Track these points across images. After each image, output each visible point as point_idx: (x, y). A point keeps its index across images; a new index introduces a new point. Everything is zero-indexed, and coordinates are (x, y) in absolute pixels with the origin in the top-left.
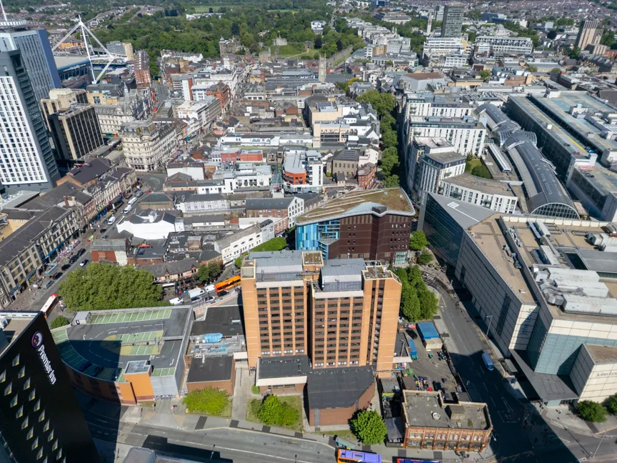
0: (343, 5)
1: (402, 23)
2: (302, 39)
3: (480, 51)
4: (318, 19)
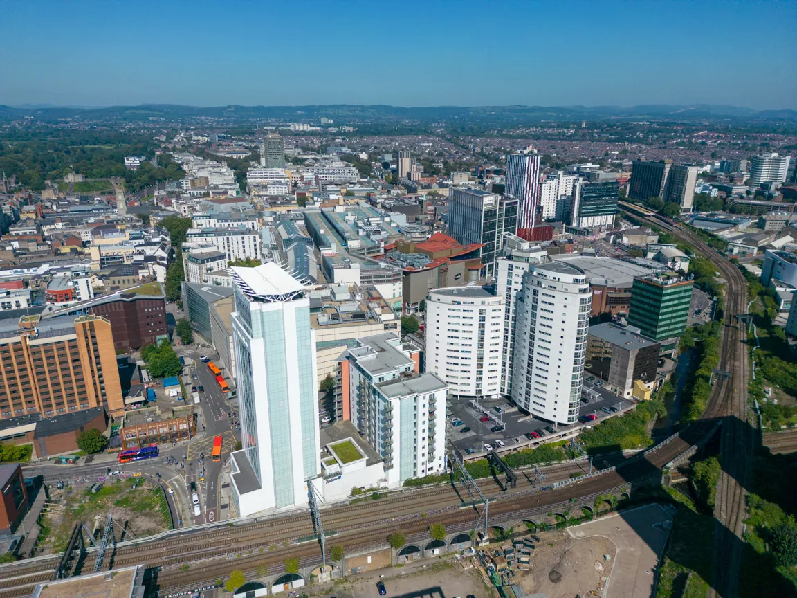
0: (176, 139)
1: (240, 157)
3: (306, 180)
4: (136, 155)
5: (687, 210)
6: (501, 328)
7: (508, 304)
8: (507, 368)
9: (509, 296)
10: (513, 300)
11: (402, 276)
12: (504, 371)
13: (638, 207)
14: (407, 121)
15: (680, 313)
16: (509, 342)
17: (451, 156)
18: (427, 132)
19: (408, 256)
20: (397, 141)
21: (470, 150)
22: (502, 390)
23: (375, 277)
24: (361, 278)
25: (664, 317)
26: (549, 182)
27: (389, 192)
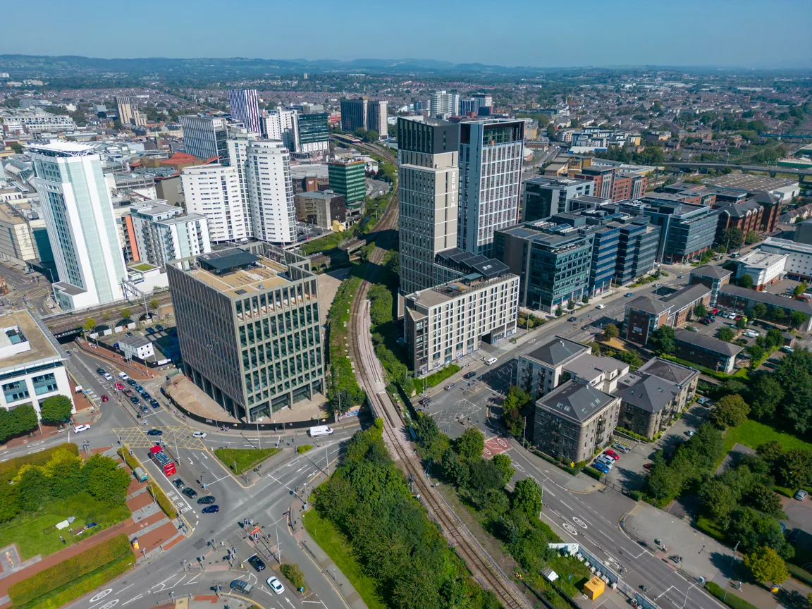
5: (384, 137)
6: (238, 189)
7: (240, 171)
8: (248, 218)
9: (239, 166)
10: (242, 168)
11: (153, 182)
12: (246, 220)
13: (348, 137)
14: (111, 74)
15: (360, 184)
16: (246, 198)
17: (174, 106)
18: (141, 86)
19: (156, 169)
20: (107, 94)
21: (194, 101)
22: (248, 234)
23: (129, 184)
24: (117, 185)
25: (350, 186)
26: (270, 116)
27: (115, 135)
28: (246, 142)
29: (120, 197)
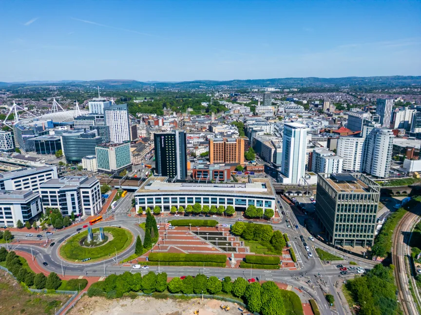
1: (247, 102)
2: (199, 109)
3: (280, 111)
4: (204, 102)
11: (327, 140)
14: (327, 85)
18: (339, 91)
19: (330, 134)
20: (321, 95)
21: (363, 100)
23: (317, 139)
24: (312, 139)
27: (319, 116)
28: (373, 128)
29: (311, 144)
